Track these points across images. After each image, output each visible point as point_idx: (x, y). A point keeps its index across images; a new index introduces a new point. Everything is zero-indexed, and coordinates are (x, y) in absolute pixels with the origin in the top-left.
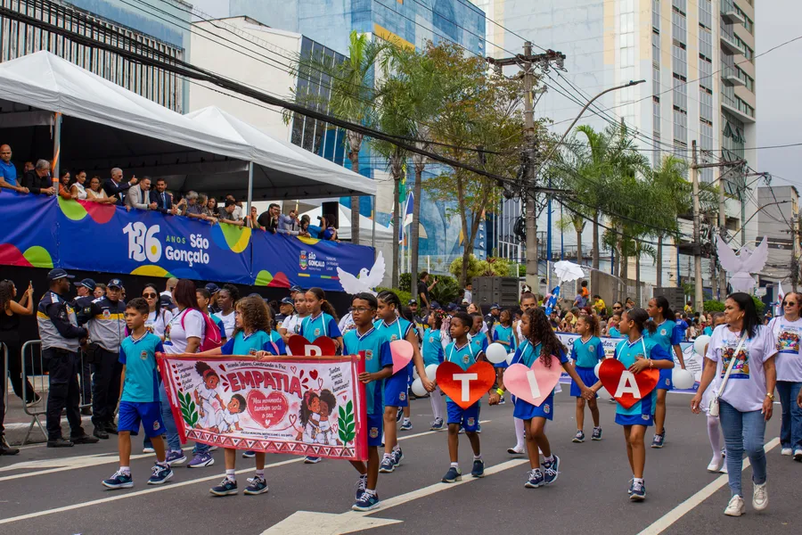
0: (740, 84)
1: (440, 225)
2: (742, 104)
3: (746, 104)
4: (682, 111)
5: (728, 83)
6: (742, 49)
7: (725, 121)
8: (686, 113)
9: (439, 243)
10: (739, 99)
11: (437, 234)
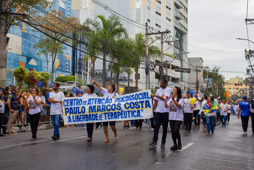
0: (182, 19)
1: (44, 61)
2: (183, 27)
3: (184, 27)
4: (159, 26)
5: (177, 18)
6: (183, 7)
7: (176, 32)
8: (160, 27)
9: (44, 68)
10: (182, 25)
11: (43, 64)
